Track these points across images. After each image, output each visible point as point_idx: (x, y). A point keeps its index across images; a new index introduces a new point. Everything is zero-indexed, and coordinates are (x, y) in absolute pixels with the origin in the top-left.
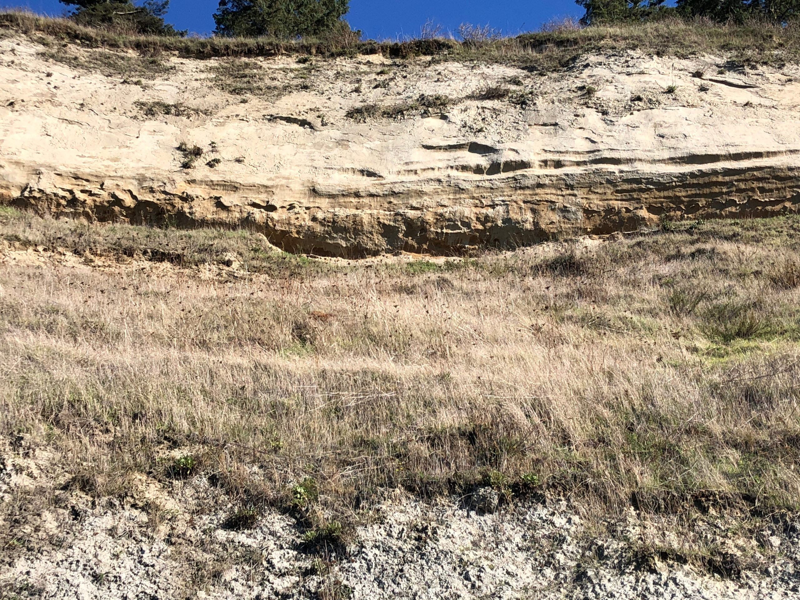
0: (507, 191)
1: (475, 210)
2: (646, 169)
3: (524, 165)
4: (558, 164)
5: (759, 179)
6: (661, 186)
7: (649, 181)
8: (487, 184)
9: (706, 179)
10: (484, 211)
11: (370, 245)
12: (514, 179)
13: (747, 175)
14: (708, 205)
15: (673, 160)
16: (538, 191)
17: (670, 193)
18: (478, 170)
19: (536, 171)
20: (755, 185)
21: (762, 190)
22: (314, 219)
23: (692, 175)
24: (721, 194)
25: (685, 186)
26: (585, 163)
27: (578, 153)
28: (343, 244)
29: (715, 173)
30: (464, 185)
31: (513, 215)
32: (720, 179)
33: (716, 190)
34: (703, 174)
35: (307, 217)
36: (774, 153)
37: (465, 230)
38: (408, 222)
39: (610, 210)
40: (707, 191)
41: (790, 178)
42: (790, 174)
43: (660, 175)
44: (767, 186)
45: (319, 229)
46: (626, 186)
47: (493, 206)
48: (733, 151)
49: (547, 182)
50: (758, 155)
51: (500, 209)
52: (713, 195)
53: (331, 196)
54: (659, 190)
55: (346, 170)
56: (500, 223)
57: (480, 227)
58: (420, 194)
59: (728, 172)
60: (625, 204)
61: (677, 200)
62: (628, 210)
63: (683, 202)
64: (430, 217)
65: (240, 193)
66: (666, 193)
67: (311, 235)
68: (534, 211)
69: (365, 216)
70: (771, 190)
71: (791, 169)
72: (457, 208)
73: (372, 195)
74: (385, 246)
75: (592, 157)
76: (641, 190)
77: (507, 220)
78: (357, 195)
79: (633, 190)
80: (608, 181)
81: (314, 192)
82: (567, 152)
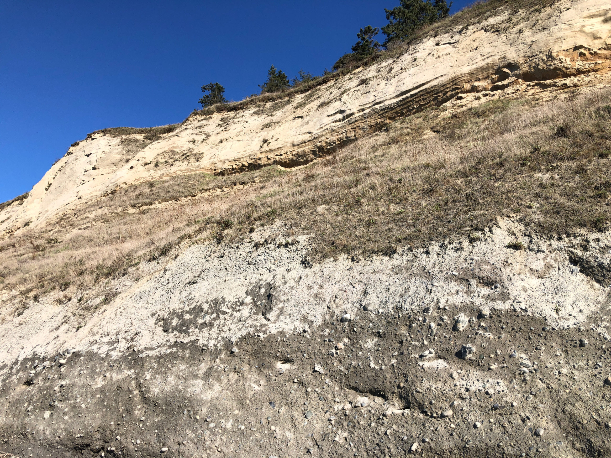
0: (347, 126)
1: (337, 137)
2: (387, 103)
3: (352, 114)
4: (363, 110)
5: (422, 95)
6: (391, 109)
7: (388, 108)
8: (341, 126)
9: (405, 101)
10: (339, 136)
11: (310, 159)
12: (349, 121)
13: (418, 95)
14: (408, 111)
15: (397, 96)
16: (356, 123)
17: (395, 111)
18: (340, 121)
19: (356, 115)
20: (422, 98)
21: (424, 99)
22: (293, 155)
23: (401, 101)
24: (410, 105)
25: (399, 106)
26: (371, 106)
27: (370, 103)
28: (302, 160)
29: (407, 98)
30: (334, 128)
31: (349, 135)
32: (410, 99)
33: (409, 104)
34: (404, 99)
35: (291, 155)
36: (429, 82)
37: (335, 145)
38: (318, 147)
39: (377, 124)
40: (406, 106)
41: (432, 91)
42: (432, 89)
43: (391, 105)
44: (424, 97)
45: (294, 158)
46: (381, 112)
47: (342, 134)
48: (415, 85)
49: (358, 118)
50: (424, 84)
51: (344, 134)
52: (408, 107)
53: (298, 145)
54: (391, 110)
55: (304, 134)
56: (345, 139)
57: (339, 142)
58: (322, 136)
59: (412, 96)
60: (381, 120)
61: (397, 113)
62: (382, 122)
63: (399, 113)
64: (324, 144)
65: (274, 152)
66: (393, 111)
67: (293, 160)
68: (355, 131)
69: (306, 149)
70: (426, 99)
71: (432, 87)
72: (332, 138)
73: (309, 141)
74: (314, 158)
75: (374, 103)
76: (386, 112)
77: (347, 137)
78: (305, 142)
79: (383, 113)
80: (376, 112)
81: (293, 145)
82: (366, 104)
